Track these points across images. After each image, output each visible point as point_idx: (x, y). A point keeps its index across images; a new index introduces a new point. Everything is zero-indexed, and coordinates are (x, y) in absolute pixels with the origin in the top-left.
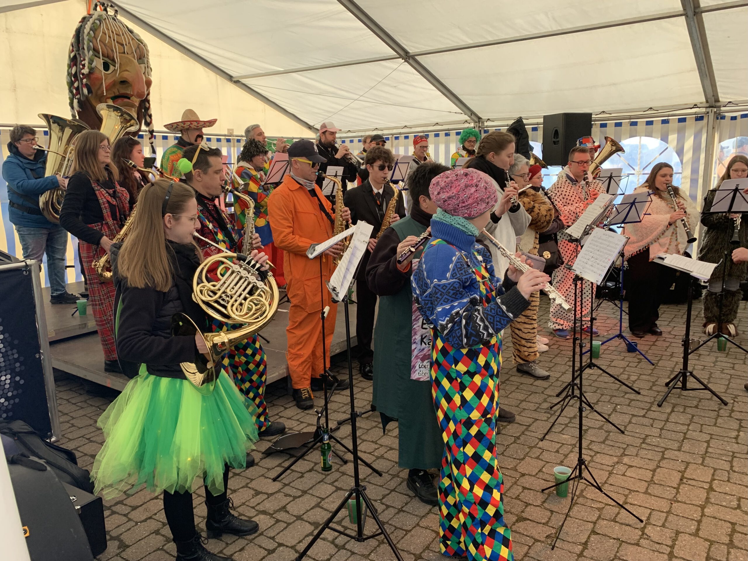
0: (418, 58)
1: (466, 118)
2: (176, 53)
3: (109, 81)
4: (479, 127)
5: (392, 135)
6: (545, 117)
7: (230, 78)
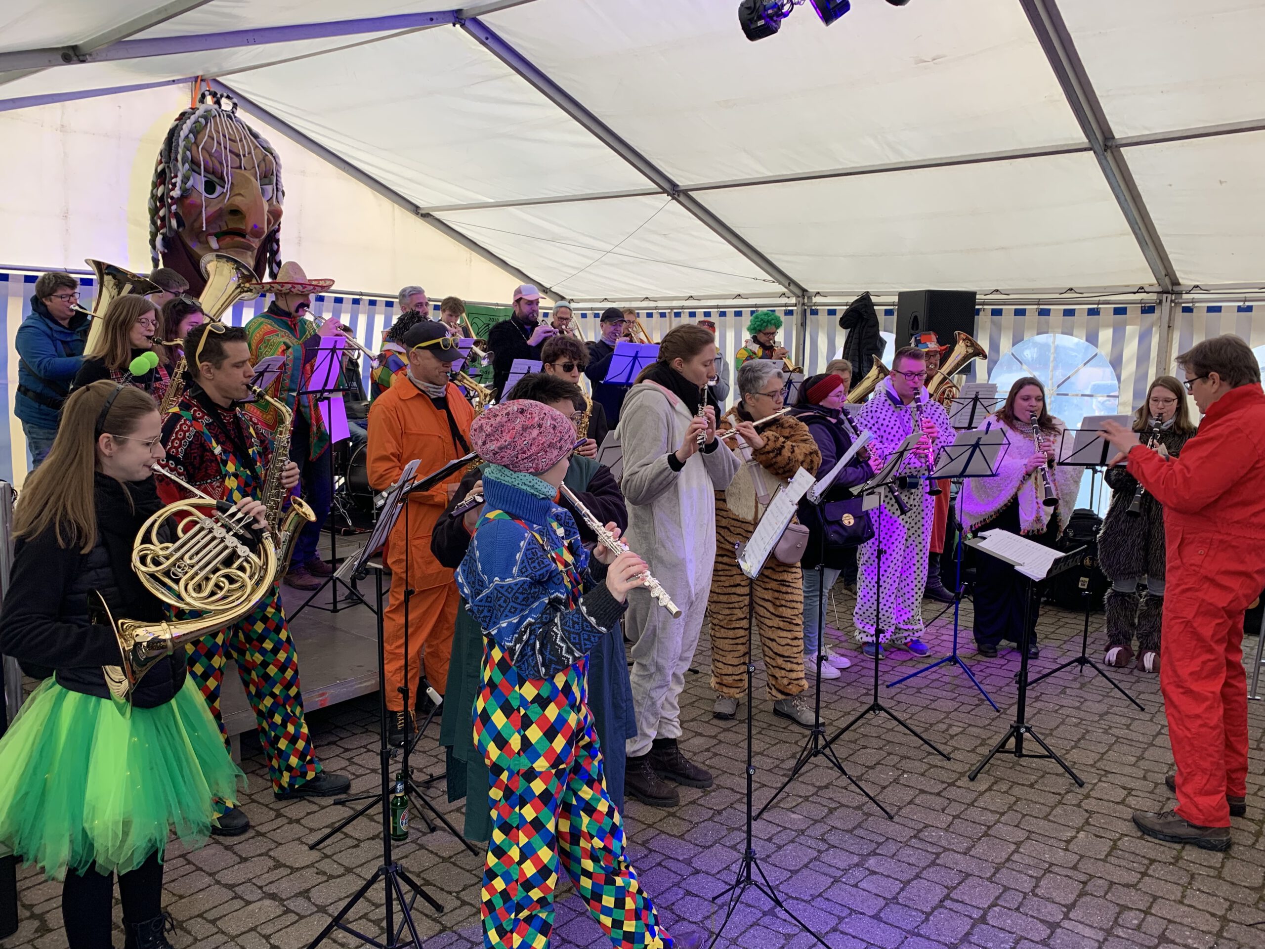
0: (693, 194)
1: (782, 289)
2: (329, 168)
3: (213, 209)
4: (803, 304)
5: (672, 309)
6: (901, 295)
7: (416, 209)
